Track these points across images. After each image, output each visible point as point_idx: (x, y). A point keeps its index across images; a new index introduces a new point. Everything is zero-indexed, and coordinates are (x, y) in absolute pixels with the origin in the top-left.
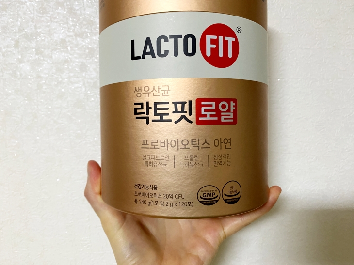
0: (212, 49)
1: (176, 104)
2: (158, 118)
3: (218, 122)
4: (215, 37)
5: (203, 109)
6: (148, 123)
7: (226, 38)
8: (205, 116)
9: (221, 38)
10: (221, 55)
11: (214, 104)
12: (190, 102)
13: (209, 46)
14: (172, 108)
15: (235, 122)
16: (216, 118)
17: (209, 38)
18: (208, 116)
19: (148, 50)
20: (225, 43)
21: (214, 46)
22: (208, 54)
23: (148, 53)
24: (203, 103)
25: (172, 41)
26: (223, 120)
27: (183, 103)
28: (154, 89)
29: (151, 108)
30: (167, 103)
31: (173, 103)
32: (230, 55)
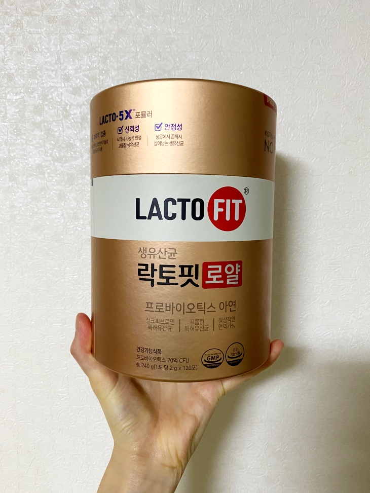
0: (219, 213)
1: (182, 267)
2: (164, 281)
3: (224, 285)
4: (222, 201)
5: (210, 272)
6: (152, 285)
7: (234, 201)
8: (212, 279)
9: (228, 201)
10: (228, 218)
11: (220, 267)
12: (197, 266)
13: (217, 210)
14: (178, 271)
15: (240, 284)
16: (222, 282)
17: (217, 202)
18: (215, 279)
19: (155, 211)
20: (233, 206)
21: (222, 210)
22: (216, 218)
23: (155, 215)
24: (209, 267)
25: (179, 204)
26: (228, 283)
27: (190, 267)
28: (160, 251)
29: (156, 270)
30: (174, 266)
31: (180, 266)
32: (237, 218)
